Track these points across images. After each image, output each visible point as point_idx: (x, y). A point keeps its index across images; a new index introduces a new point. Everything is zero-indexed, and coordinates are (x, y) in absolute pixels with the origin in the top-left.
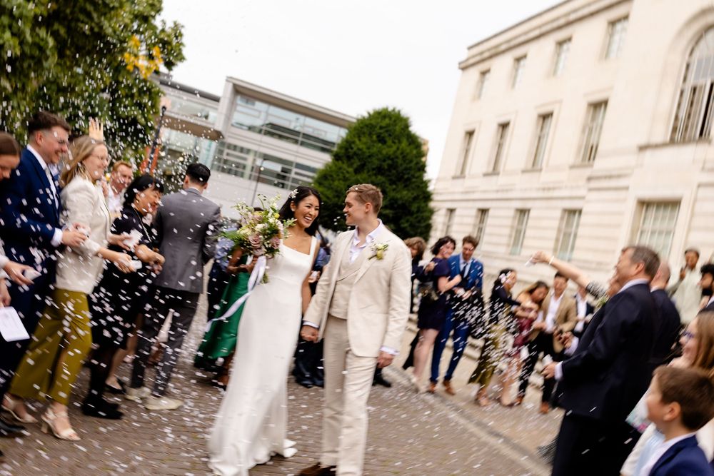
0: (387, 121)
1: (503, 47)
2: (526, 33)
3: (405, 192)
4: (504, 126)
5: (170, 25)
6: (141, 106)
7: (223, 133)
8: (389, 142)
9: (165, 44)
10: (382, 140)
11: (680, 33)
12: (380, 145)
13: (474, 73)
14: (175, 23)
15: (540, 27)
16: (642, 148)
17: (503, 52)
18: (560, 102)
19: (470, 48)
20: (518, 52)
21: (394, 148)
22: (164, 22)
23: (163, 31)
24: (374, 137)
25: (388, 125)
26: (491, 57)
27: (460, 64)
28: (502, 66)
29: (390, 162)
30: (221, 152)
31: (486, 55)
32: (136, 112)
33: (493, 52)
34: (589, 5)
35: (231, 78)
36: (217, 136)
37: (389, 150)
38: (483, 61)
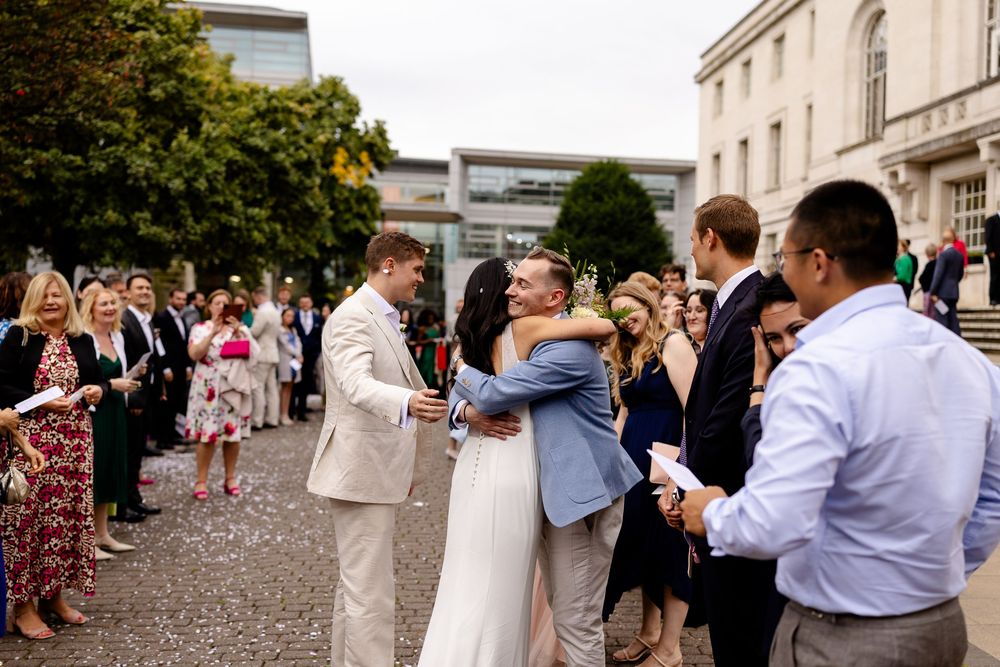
0: (601, 176)
1: (729, 53)
2: (745, 35)
3: (629, 248)
4: (744, 143)
5: (372, 125)
6: (362, 217)
7: (462, 213)
8: (606, 199)
9: (370, 147)
10: (598, 198)
11: (853, 26)
12: (597, 204)
13: (710, 84)
14: (377, 122)
15: (755, 26)
16: (840, 153)
17: (732, 58)
18: (785, 109)
19: (703, 56)
20: (743, 57)
21: (611, 203)
22: (365, 123)
23: (367, 132)
24: (590, 198)
25: (603, 180)
26: (721, 65)
27: (696, 77)
28: (732, 73)
29: (609, 219)
30: (463, 236)
31: (716, 64)
32: (359, 224)
33: (722, 59)
34: (781, 5)
35: (457, 149)
36: (456, 218)
37: (608, 205)
38: (715, 70)
